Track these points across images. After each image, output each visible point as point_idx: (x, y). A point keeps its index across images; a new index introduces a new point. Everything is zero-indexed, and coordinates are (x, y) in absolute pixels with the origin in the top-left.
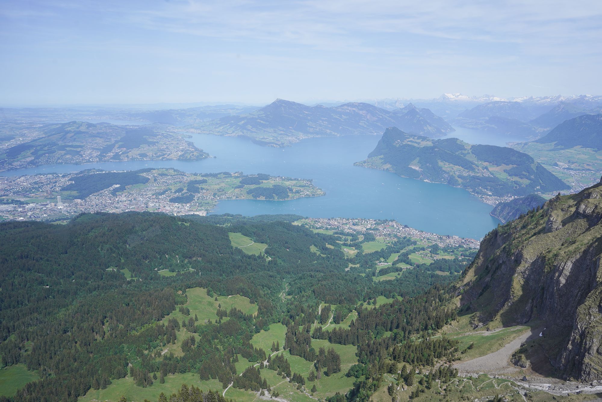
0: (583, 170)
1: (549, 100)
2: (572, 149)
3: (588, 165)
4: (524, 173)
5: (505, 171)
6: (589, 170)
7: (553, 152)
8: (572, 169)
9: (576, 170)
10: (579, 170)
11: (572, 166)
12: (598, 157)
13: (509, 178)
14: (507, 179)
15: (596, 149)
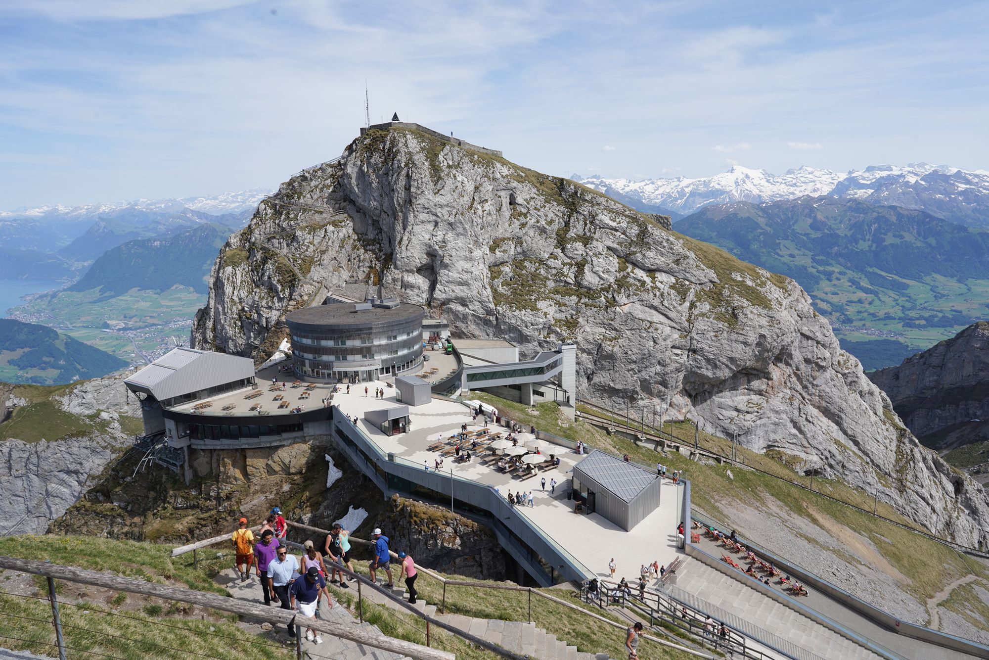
0: (146, 326)
1: (84, 211)
2: (126, 294)
3: (151, 317)
4: (45, 359)
5: (11, 362)
6: (154, 325)
7: (100, 304)
8: (130, 329)
9: (135, 329)
10: (140, 328)
11: (131, 324)
12: (163, 302)
13: (20, 373)
14: (17, 376)
15: (158, 291)
